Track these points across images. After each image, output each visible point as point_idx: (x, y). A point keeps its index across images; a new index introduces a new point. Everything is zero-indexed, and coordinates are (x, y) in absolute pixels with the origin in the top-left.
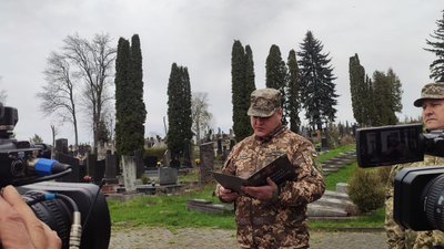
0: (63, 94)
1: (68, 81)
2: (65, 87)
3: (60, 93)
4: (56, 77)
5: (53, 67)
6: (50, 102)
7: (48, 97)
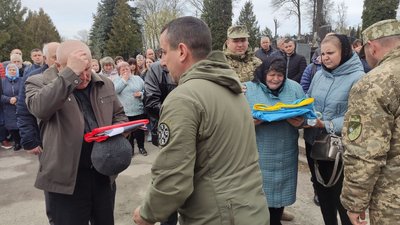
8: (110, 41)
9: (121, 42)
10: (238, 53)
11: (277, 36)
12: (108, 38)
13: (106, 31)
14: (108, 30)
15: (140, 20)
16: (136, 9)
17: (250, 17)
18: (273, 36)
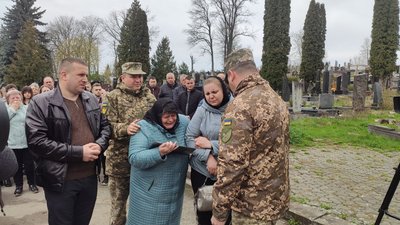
0: (204, 30)
1: (208, 20)
2: (205, 24)
3: (202, 30)
4: (198, 16)
5: (196, 7)
6: (194, 37)
7: (193, 33)
8: (13, 66)
9: (26, 67)
10: (135, 88)
11: (193, 71)
12: (10, 62)
13: (8, 55)
14: (10, 54)
15: (50, 46)
16: (45, 34)
17: (166, 51)
18: (190, 70)
